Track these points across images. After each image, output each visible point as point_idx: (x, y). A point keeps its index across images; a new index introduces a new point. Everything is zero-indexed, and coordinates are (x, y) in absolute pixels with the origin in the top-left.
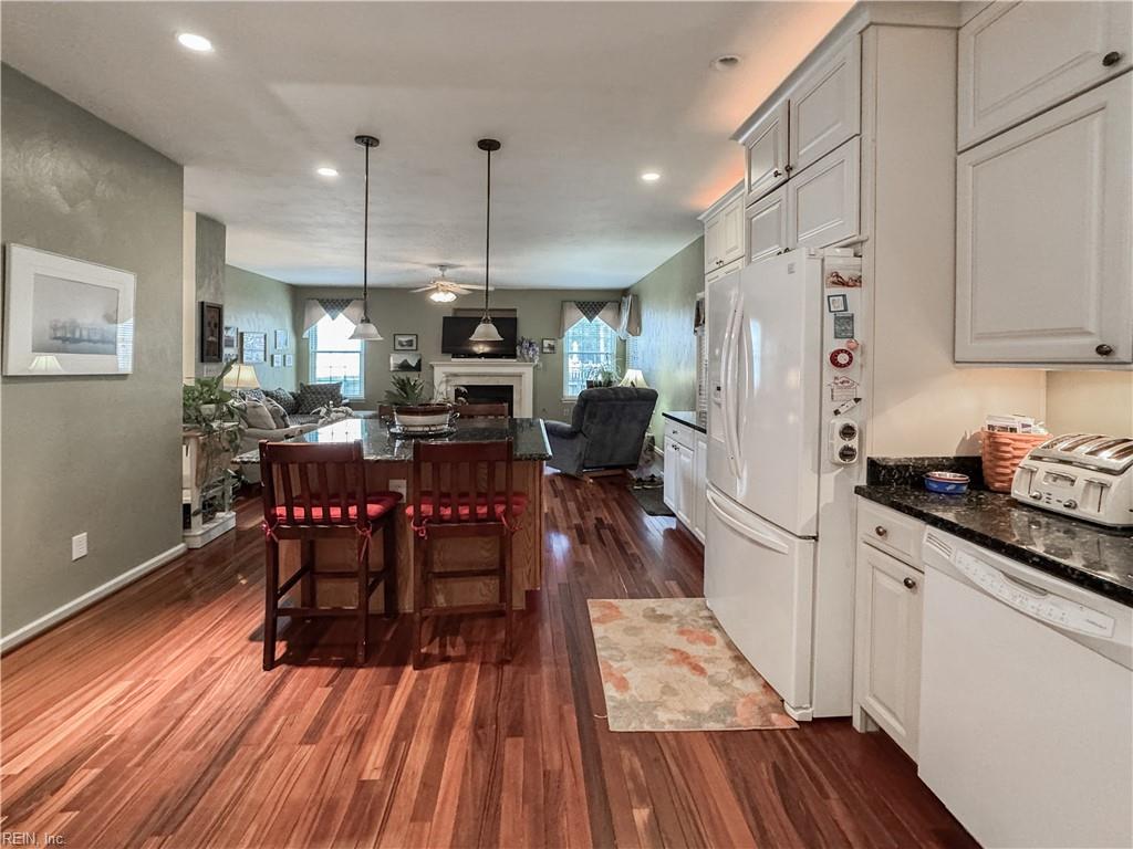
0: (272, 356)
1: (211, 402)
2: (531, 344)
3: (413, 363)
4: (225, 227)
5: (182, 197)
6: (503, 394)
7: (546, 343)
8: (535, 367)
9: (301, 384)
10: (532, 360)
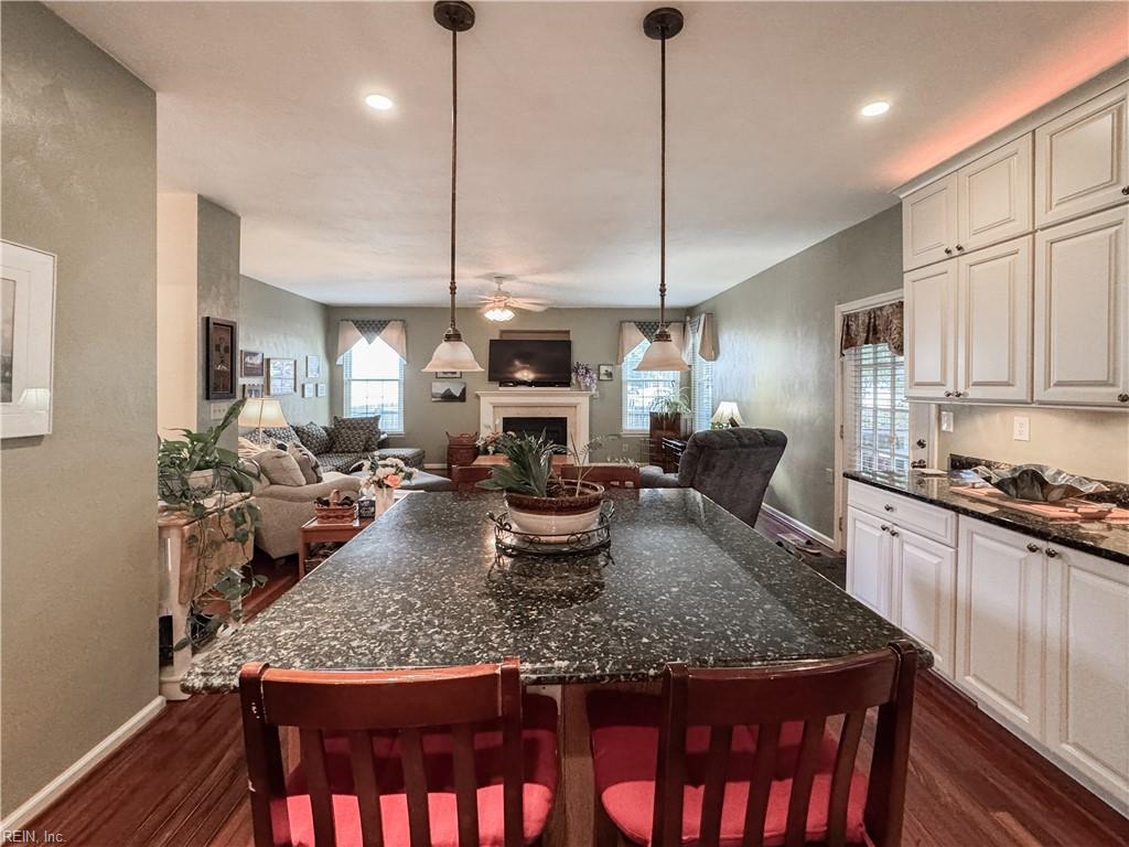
0: (303, 386)
1: (207, 466)
2: (587, 371)
3: (457, 393)
4: (239, 218)
5: (155, 143)
6: (556, 429)
7: (603, 369)
8: (592, 397)
9: (335, 418)
10: (588, 388)
